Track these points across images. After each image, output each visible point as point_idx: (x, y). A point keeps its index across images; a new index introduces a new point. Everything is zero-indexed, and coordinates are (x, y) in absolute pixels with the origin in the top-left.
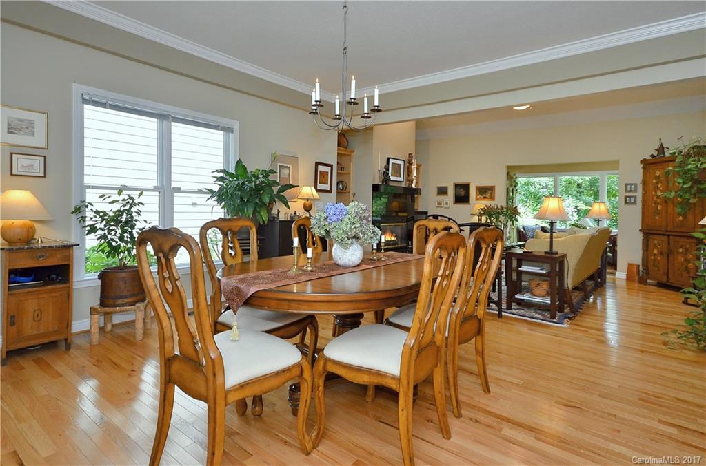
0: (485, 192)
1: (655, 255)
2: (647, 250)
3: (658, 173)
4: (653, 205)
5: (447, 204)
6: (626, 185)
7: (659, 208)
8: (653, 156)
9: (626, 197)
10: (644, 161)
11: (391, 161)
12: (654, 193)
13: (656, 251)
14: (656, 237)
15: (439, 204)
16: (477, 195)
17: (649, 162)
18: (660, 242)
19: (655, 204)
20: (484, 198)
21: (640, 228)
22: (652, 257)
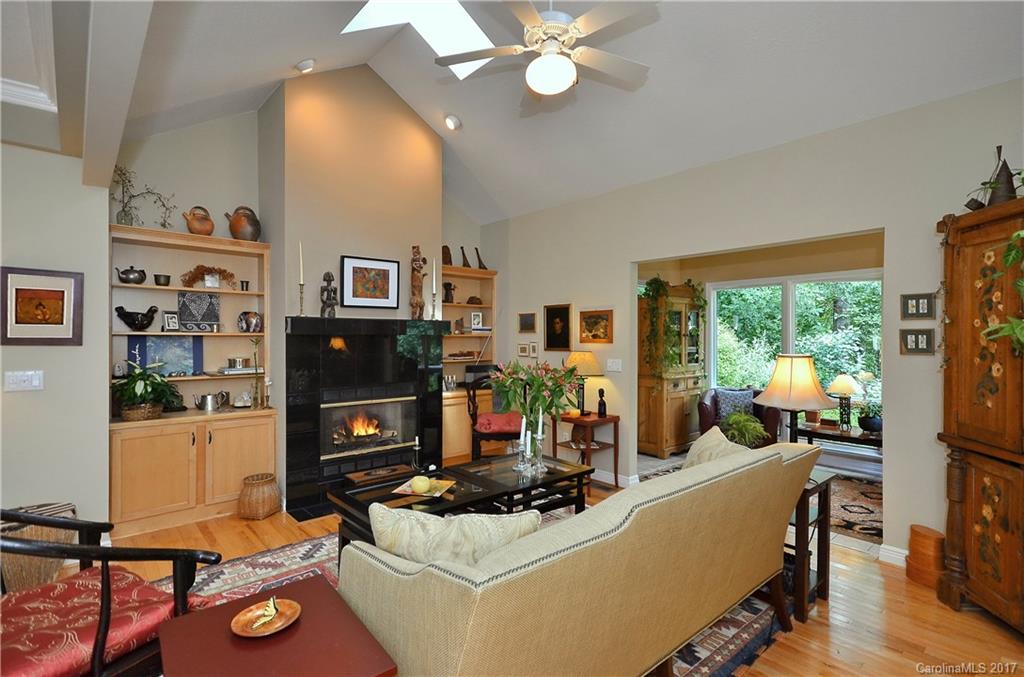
0: (596, 323)
1: (984, 522)
2: (962, 501)
3: (990, 257)
4: (977, 360)
5: (534, 350)
6: (905, 299)
7: (995, 373)
8: (975, 205)
9: (904, 334)
10: (947, 225)
11: (349, 264)
12: (977, 322)
13: (987, 512)
14: (989, 466)
15: (523, 350)
16: (582, 331)
17: (962, 224)
18: (1001, 485)
19: (983, 357)
20: (595, 336)
21: (941, 431)
22: (977, 528)
